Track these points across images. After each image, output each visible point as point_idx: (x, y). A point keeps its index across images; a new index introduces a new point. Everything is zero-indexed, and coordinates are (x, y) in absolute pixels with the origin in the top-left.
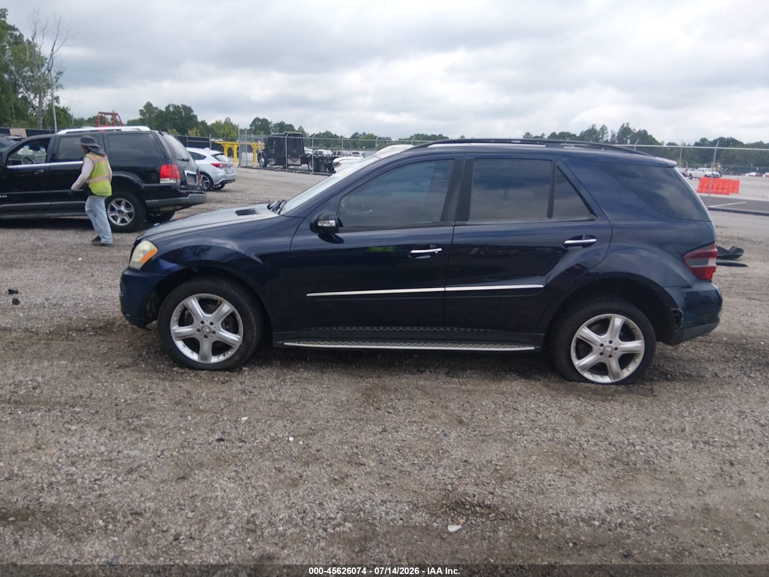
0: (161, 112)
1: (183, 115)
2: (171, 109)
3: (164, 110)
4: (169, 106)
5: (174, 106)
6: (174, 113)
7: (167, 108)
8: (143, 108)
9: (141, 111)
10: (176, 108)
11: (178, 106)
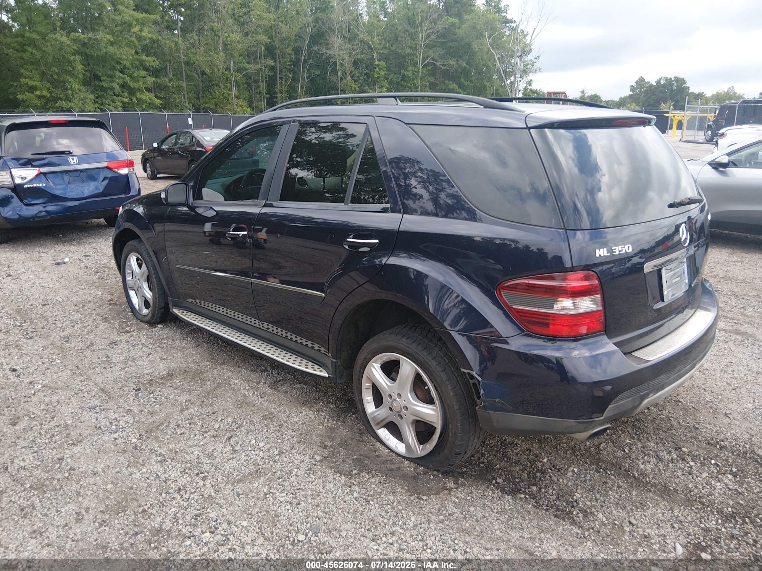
0: (651, 86)
1: (674, 87)
2: (662, 82)
3: (655, 84)
4: (660, 79)
5: (666, 79)
6: (664, 86)
7: (658, 82)
8: (634, 84)
9: (632, 86)
10: (669, 81)
11: (671, 79)
